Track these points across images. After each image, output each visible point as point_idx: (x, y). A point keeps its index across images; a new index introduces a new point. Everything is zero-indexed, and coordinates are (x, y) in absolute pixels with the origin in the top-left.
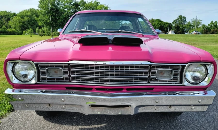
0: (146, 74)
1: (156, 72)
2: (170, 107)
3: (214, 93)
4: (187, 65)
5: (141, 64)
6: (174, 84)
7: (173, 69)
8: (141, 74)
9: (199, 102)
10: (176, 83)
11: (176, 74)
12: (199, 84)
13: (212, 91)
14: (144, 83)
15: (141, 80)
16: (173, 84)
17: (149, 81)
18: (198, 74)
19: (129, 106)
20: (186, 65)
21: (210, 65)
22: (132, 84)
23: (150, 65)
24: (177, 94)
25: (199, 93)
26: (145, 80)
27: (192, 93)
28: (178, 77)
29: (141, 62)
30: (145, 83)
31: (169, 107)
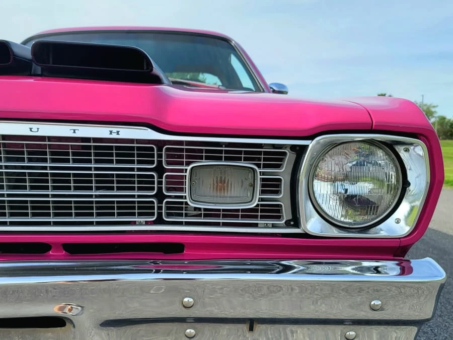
0: (146, 183)
1: (187, 174)
2: (251, 329)
3: (437, 269)
4: (311, 144)
5: (114, 136)
6: (266, 226)
7: (259, 166)
8: (125, 182)
9: (373, 309)
10: (274, 226)
11: (270, 186)
12: (373, 230)
13: (429, 262)
14: (140, 224)
15: (127, 209)
16: (264, 227)
17: (160, 214)
18: (363, 188)
19: (68, 324)
20: (308, 146)
21: (411, 144)
22: (91, 224)
23: (160, 144)
24: (287, 269)
25: (376, 270)
26: (145, 209)
27: (349, 269)
28: (283, 198)
29: (115, 129)
30: (147, 223)
31: (245, 327)
